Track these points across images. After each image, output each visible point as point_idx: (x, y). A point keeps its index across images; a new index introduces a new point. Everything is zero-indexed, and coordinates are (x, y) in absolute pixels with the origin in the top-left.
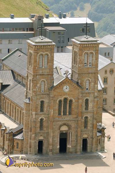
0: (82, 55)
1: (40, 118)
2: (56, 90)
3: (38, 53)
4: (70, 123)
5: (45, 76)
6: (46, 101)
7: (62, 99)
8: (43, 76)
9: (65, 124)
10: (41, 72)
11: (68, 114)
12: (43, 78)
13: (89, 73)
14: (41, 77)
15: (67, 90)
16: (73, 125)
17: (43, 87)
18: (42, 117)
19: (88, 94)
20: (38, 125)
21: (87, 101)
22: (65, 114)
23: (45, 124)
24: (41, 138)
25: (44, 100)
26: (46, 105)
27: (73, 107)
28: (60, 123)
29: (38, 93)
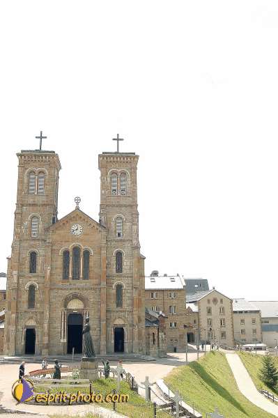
0: (107, 174)
1: (29, 284)
2: (58, 232)
3: (26, 169)
4: (85, 294)
5: (39, 208)
6: (40, 252)
7: (70, 247)
8: (35, 208)
9: (75, 297)
10: (31, 201)
11: (81, 276)
12: (35, 212)
13: (121, 206)
14: (31, 210)
15: (78, 232)
16: (92, 298)
17: (34, 229)
18: (33, 281)
19: (120, 244)
20: (25, 297)
21: (119, 255)
22: (76, 277)
23: (37, 296)
24: (31, 323)
25: (36, 250)
26: (39, 260)
27: (91, 264)
28: (66, 293)
29: (25, 237)
